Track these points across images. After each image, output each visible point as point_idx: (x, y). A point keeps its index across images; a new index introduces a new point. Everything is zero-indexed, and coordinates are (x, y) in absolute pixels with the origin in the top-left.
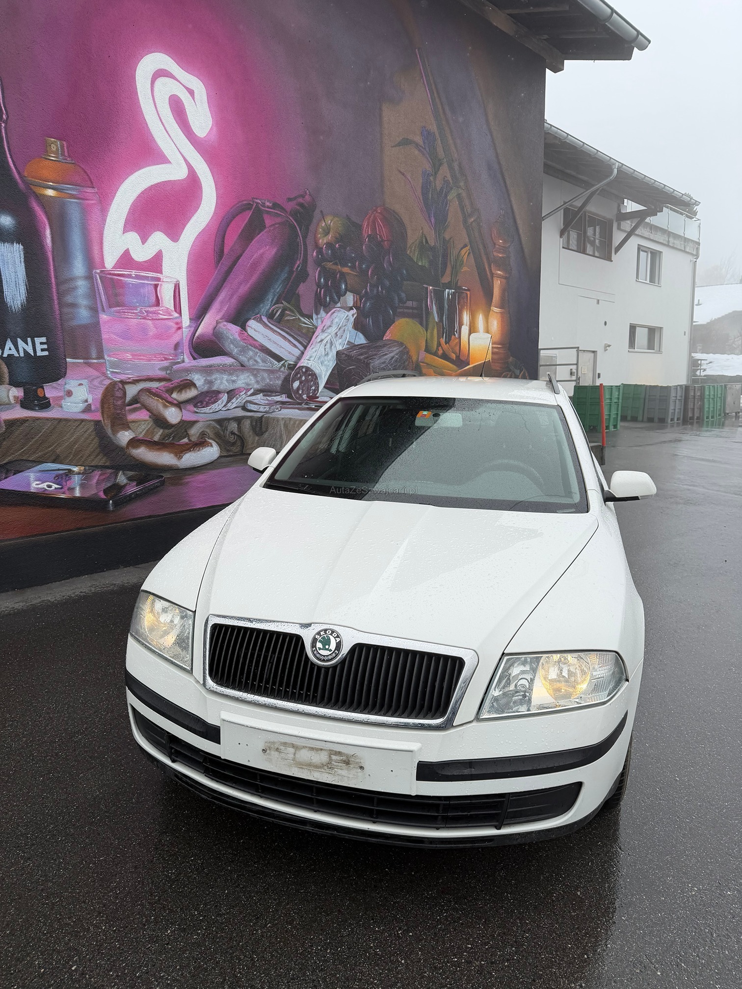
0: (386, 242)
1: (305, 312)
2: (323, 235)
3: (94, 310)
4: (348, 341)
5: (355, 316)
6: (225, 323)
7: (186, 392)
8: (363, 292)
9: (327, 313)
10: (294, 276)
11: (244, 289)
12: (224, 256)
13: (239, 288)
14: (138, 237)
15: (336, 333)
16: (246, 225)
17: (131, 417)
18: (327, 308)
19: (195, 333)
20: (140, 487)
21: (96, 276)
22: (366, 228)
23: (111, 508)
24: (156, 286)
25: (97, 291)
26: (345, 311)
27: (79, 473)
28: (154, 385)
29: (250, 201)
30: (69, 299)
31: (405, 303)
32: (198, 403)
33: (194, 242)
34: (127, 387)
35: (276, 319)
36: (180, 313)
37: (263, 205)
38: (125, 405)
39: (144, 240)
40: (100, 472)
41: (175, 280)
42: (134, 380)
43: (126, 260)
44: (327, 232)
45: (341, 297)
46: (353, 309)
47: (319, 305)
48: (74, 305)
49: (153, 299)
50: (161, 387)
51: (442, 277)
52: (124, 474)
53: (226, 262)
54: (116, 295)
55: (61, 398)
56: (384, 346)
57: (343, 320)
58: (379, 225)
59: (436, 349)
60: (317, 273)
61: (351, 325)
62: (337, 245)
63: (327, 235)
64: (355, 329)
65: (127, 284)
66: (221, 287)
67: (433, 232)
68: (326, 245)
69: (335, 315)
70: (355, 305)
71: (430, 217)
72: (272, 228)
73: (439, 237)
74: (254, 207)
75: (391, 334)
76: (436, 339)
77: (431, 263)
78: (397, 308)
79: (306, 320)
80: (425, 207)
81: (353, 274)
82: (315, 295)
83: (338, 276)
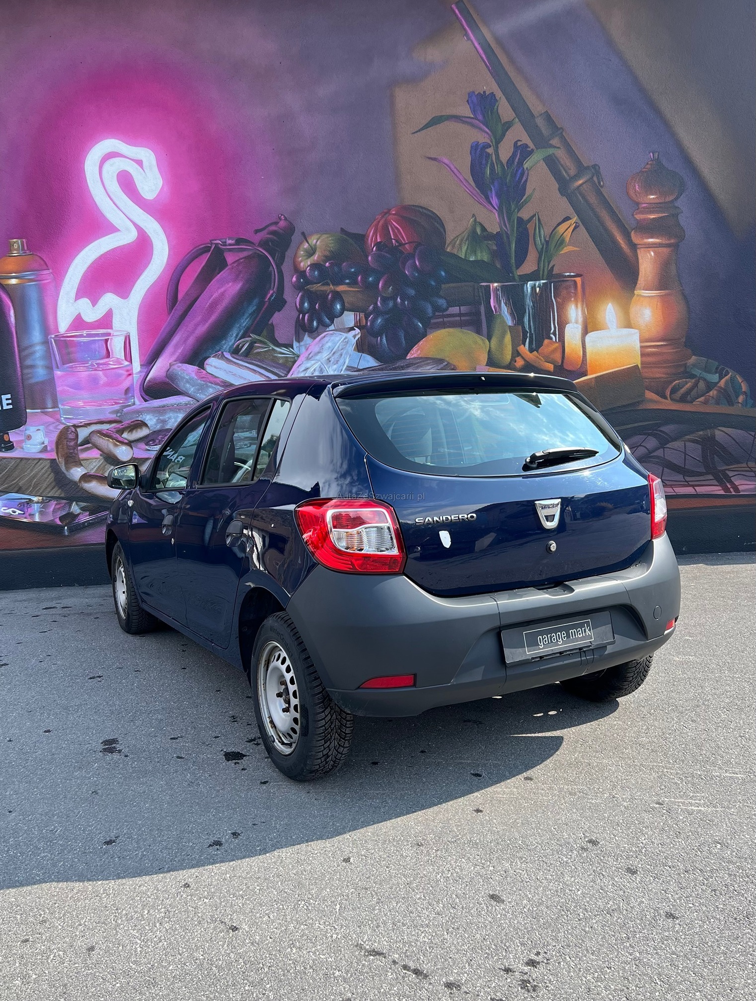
0: (407, 246)
1: (280, 342)
2: (306, 257)
3: (50, 368)
4: (347, 366)
5: (359, 336)
6: (180, 365)
7: (136, 431)
8: (371, 307)
9: (315, 338)
10: (265, 307)
11: (202, 329)
12: (178, 302)
13: (195, 329)
14: (89, 301)
15: (328, 359)
16: (203, 268)
17: (83, 456)
18: (313, 333)
19: (146, 377)
20: (93, 517)
21: (51, 341)
22: (373, 236)
23: (66, 533)
24: (106, 341)
25: (52, 352)
26: (343, 333)
27: (38, 503)
28: (105, 427)
29: (209, 243)
30: (28, 362)
31: (447, 309)
32: (150, 441)
33: (145, 295)
34: (78, 430)
35: (242, 353)
36: (131, 361)
37: (224, 244)
38: (77, 445)
39: (94, 303)
40: (55, 502)
41: (126, 333)
42: (85, 424)
43: (78, 323)
44: (311, 252)
45: (335, 319)
46: (355, 330)
47: (301, 331)
48: (32, 367)
49: (105, 352)
50: (111, 428)
51: (517, 268)
52: (77, 504)
53: (179, 308)
54: (69, 354)
55: (22, 442)
56: (408, 365)
57: (339, 343)
58: (395, 229)
59: (509, 360)
60: (298, 298)
61: (351, 347)
62: (327, 264)
63: (312, 255)
64: (359, 351)
65: (79, 343)
66: (175, 332)
67: (497, 215)
68: (311, 267)
69: (326, 339)
70: (358, 325)
71: (488, 198)
72: (236, 264)
73: (509, 219)
74: (212, 248)
75: (419, 351)
76: (511, 348)
77: (494, 254)
78: (430, 318)
79: (283, 350)
80: (478, 189)
81: (353, 291)
82: (296, 321)
83: (330, 296)
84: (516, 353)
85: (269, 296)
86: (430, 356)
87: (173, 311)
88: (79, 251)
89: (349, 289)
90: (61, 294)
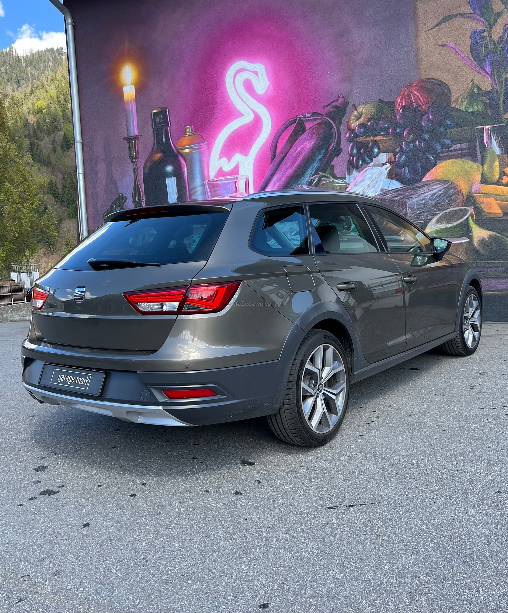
0: (423, 106)
1: (338, 176)
4: (381, 189)
5: (390, 168)
8: (398, 149)
9: (359, 172)
10: (329, 154)
11: (290, 172)
12: (277, 155)
13: (286, 171)
14: (226, 159)
15: (368, 185)
16: (292, 134)
18: (358, 168)
21: (206, 184)
22: (400, 102)
24: (236, 182)
26: (378, 167)
29: (295, 118)
31: (451, 147)
35: (314, 185)
37: (305, 117)
44: (358, 117)
45: (374, 158)
46: (386, 164)
47: (351, 168)
53: (277, 159)
54: (215, 191)
56: (423, 186)
57: (375, 175)
58: (415, 96)
59: (498, 179)
60: (350, 147)
61: (384, 176)
62: (369, 123)
63: (359, 119)
64: (389, 178)
65: (221, 184)
66: (274, 174)
67: (489, 78)
68: (358, 126)
69: (368, 172)
70: (389, 161)
71: (483, 67)
72: (311, 130)
73: (499, 80)
74: (297, 120)
75: (431, 176)
76: (499, 170)
77: (487, 106)
78: (439, 153)
79: (340, 181)
80: (476, 62)
81: (386, 139)
82: (348, 162)
83: (370, 144)
84: (503, 174)
85: (331, 147)
86: (439, 179)
87: (273, 161)
88: (222, 130)
89: (383, 138)
90: (211, 156)
